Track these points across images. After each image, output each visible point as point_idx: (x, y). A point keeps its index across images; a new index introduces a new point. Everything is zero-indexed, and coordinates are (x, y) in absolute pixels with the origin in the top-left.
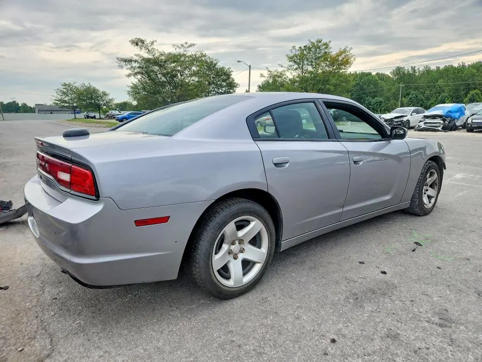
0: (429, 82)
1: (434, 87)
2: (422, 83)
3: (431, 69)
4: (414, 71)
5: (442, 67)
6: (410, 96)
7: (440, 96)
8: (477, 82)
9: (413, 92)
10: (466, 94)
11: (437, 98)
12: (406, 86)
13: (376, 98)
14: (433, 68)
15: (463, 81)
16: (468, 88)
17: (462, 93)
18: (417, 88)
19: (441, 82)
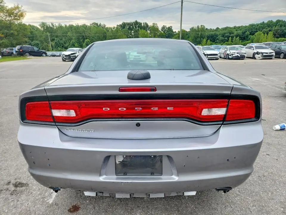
0: (63, 33)
1: (67, 36)
2: (59, 33)
3: (62, 26)
4: (53, 26)
5: (68, 25)
6: (55, 41)
7: (71, 42)
8: (87, 35)
9: (56, 39)
10: (84, 41)
11: (70, 43)
12: (51, 35)
13: (34, 41)
14: (63, 25)
15: (80, 34)
16: (84, 38)
17: (81, 40)
18: (57, 37)
19: (69, 34)
